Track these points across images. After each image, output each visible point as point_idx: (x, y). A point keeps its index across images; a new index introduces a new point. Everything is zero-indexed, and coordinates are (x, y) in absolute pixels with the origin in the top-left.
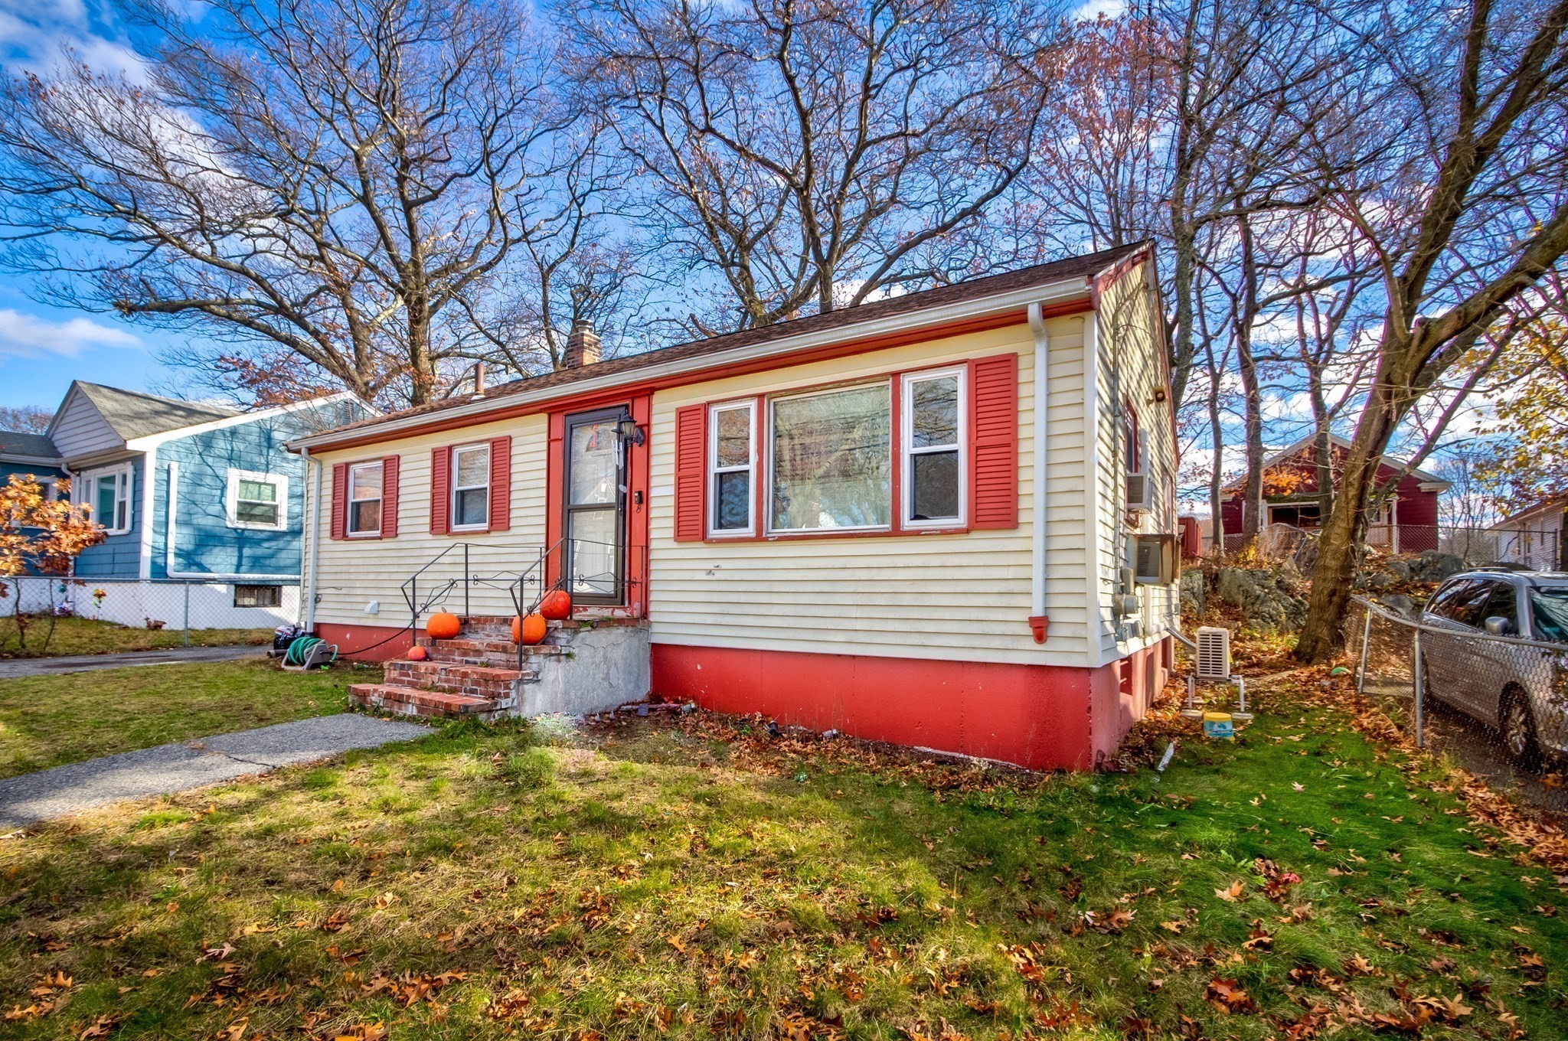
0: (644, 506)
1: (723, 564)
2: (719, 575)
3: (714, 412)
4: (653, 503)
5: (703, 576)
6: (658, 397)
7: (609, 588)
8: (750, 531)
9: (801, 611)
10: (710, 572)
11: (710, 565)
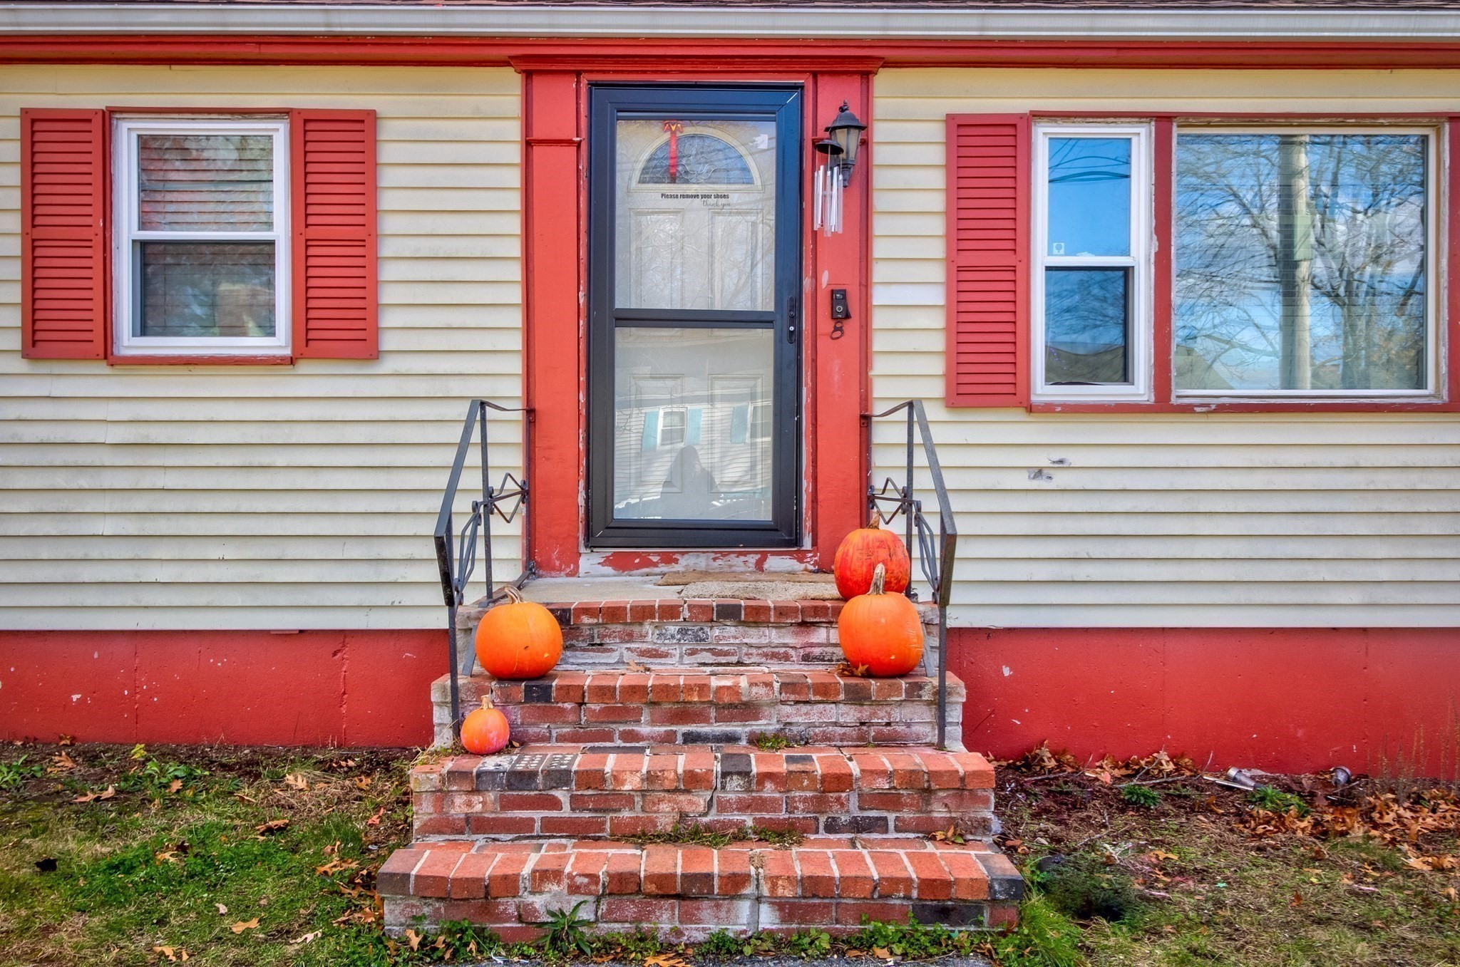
0: (851, 326)
1: (1074, 458)
2: (1062, 479)
3: (1042, 135)
4: (879, 320)
5: (1023, 481)
6: (884, 81)
7: (764, 513)
8: (1141, 388)
9: (1264, 549)
10: (1039, 472)
11: (1042, 459)
